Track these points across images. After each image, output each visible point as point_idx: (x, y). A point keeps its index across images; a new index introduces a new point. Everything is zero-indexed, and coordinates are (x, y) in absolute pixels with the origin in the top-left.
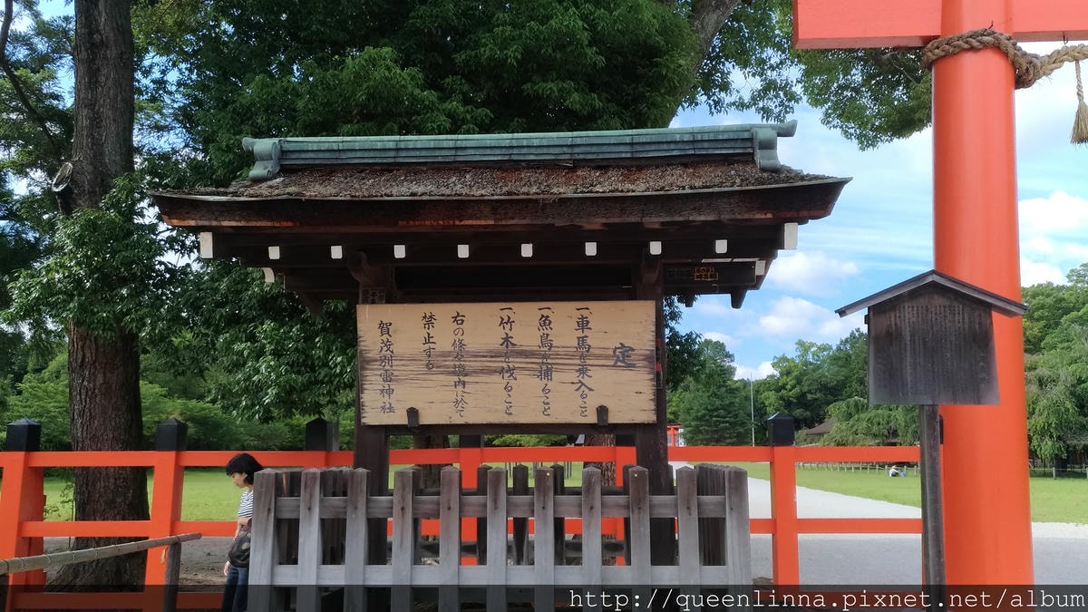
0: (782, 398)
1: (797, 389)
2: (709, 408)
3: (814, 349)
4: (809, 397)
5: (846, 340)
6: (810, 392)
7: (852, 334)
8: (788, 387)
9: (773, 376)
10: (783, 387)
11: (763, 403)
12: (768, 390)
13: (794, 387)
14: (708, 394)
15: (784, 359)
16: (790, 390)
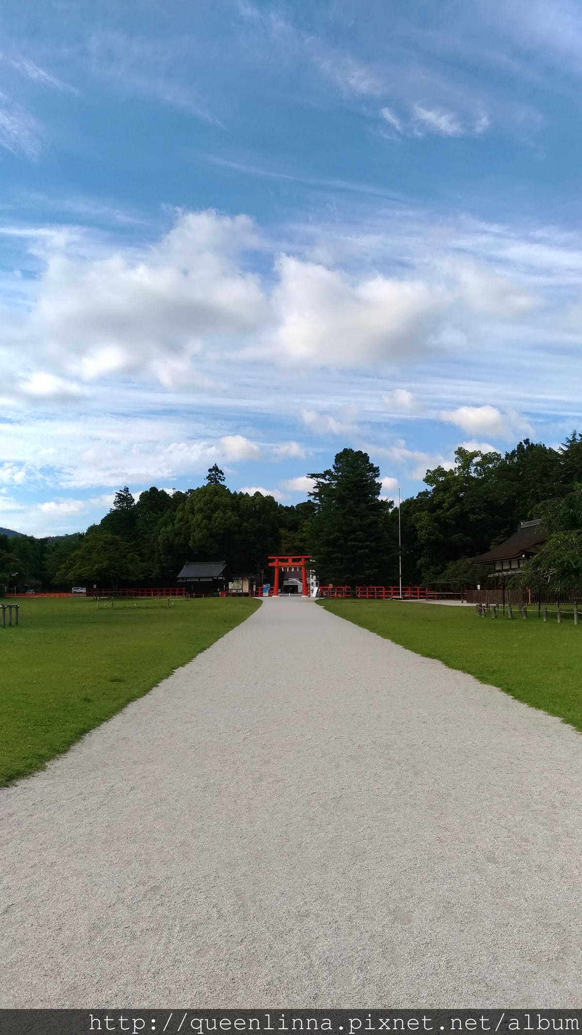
0: (437, 520)
1: (456, 509)
2: (344, 529)
3: (477, 459)
4: (472, 517)
5: (514, 452)
6: (472, 511)
7: (520, 446)
8: (446, 505)
9: (426, 493)
10: (439, 506)
11: (414, 527)
12: (419, 511)
13: (452, 506)
14: (344, 511)
15: (440, 471)
16: (448, 510)
